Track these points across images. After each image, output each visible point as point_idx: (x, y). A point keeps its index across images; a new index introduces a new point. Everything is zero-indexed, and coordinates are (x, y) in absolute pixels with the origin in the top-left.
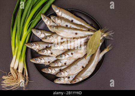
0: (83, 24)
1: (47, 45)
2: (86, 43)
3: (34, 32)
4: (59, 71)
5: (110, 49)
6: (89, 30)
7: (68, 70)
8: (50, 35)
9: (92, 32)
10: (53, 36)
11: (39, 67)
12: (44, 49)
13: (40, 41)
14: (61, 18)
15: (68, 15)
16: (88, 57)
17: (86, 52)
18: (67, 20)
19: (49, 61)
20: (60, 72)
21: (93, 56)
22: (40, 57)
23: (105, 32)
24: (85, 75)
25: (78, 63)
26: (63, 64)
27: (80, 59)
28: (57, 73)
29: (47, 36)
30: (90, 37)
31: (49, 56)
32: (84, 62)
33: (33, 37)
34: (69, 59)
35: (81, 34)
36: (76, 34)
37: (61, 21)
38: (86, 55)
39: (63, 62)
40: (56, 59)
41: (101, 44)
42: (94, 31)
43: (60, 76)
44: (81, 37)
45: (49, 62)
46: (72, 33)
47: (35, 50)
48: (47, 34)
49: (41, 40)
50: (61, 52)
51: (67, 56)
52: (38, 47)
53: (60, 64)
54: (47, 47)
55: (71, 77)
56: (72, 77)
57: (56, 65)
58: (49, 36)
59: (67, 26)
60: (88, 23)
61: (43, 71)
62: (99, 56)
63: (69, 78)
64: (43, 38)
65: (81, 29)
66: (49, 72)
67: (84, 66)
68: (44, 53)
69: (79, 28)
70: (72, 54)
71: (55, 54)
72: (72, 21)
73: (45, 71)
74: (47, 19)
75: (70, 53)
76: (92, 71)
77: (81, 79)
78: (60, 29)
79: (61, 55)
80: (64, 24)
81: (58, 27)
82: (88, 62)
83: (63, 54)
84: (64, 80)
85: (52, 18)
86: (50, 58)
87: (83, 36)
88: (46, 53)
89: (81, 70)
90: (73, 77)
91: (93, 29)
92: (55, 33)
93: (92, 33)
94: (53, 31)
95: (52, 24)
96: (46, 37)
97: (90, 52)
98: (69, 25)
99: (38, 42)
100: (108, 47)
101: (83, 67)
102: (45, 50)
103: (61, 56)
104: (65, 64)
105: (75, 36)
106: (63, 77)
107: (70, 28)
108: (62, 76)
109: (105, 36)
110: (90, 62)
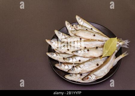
41: (116, 51)
63: (81, 75)
73: (58, 66)
84: (76, 76)
97: (106, 53)
109: (121, 44)
110: (105, 62)
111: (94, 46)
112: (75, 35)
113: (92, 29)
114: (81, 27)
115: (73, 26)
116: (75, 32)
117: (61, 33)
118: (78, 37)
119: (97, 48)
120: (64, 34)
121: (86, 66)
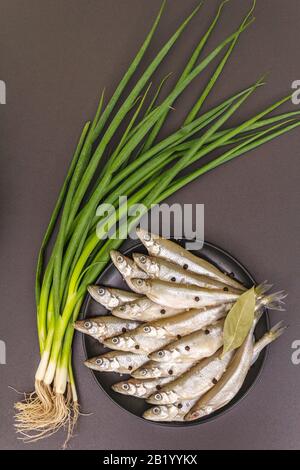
0: (212, 274)
1: (124, 326)
2: (219, 320)
3: (94, 293)
4: (155, 390)
5: (278, 334)
6: (226, 290)
7: (177, 388)
8: (134, 302)
9: (233, 293)
10: (140, 303)
11: (107, 381)
12: (117, 336)
13: (109, 314)
14: (160, 261)
15: (175, 253)
16: (226, 355)
17: (222, 342)
18: (172, 265)
19: (129, 364)
20: (157, 393)
21: (237, 353)
22: (109, 355)
23: (266, 294)
24: (221, 399)
25: (203, 371)
26: (166, 372)
27: (206, 361)
28: (151, 395)
29: (125, 304)
30: (230, 305)
31: (130, 353)
32: (216, 368)
33: (90, 305)
34: (180, 360)
35: (207, 298)
36: (197, 299)
37: (159, 267)
38: (220, 350)
39: (166, 367)
40: (147, 359)
41: (255, 322)
42: (240, 292)
43: (158, 403)
44: (209, 308)
45: (130, 368)
46: (188, 297)
47: (96, 337)
48: (125, 299)
49: (109, 311)
50: (161, 344)
51: (176, 354)
52: (102, 330)
53: (157, 373)
54: (124, 330)
55: (184, 404)
56: (188, 405)
57: (148, 376)
58: (130, 303)
59: (173, 279)
60: (222, 271)
61: (117, 390)
62: (251, 351)
63: (180, 406)
64: (115, 309)
65: (208, 286)
66: (131, 393)
67: (217, 378)
68: (119, 345)
69: (202, 285)
70: (187, 348)
71: (147, 349)
72: (185, 267)
73: (121, 389)
74: (125, 263)
75: (182, 347)
76: (237, 390)
77: (209, 410)
78: (158, 287)
79: (160, 351)
80: (166, 274)
81: (151, 281)
82: (227, 368)
83: (166, 347)
84: (168, 412)
85: (136, 260)
86: (133, 357)
87: (214, 303)
88: (123, 344)
89: (209, 388)
90: (191, 406)
91: (237, 286)
92: (143, 296)
93: (234, 297)
94: (139, 291)
95: (137, 273)
96: (122, 306)
97: (231, 343)
98: (179, 277)
99: (103, 318)
100: (273, 330)
101: (214, 381)
102: (122, 339)
103: (160, 354)
104: (171, 372)
105: (193, 304)
106: (166, 405)
107: (182, 285)
108: (163, 402)
109: (265, 302)
110: (231, 366)
120: (113, 292)
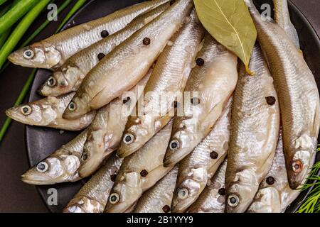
12: (112, 191)
16: (254, 65)
19: (161, 206)
41: (248, 1)
103: (174, 145)
111: (188, 70)
112: (95, 111)
113: (105, 35)
114: (70, 69)
115: (44, 97)
116: (82, 105)
117: (52, 161)
118: (113, 106)
119: (200, 62)
120: (59, 152)
121: (249, 144)
